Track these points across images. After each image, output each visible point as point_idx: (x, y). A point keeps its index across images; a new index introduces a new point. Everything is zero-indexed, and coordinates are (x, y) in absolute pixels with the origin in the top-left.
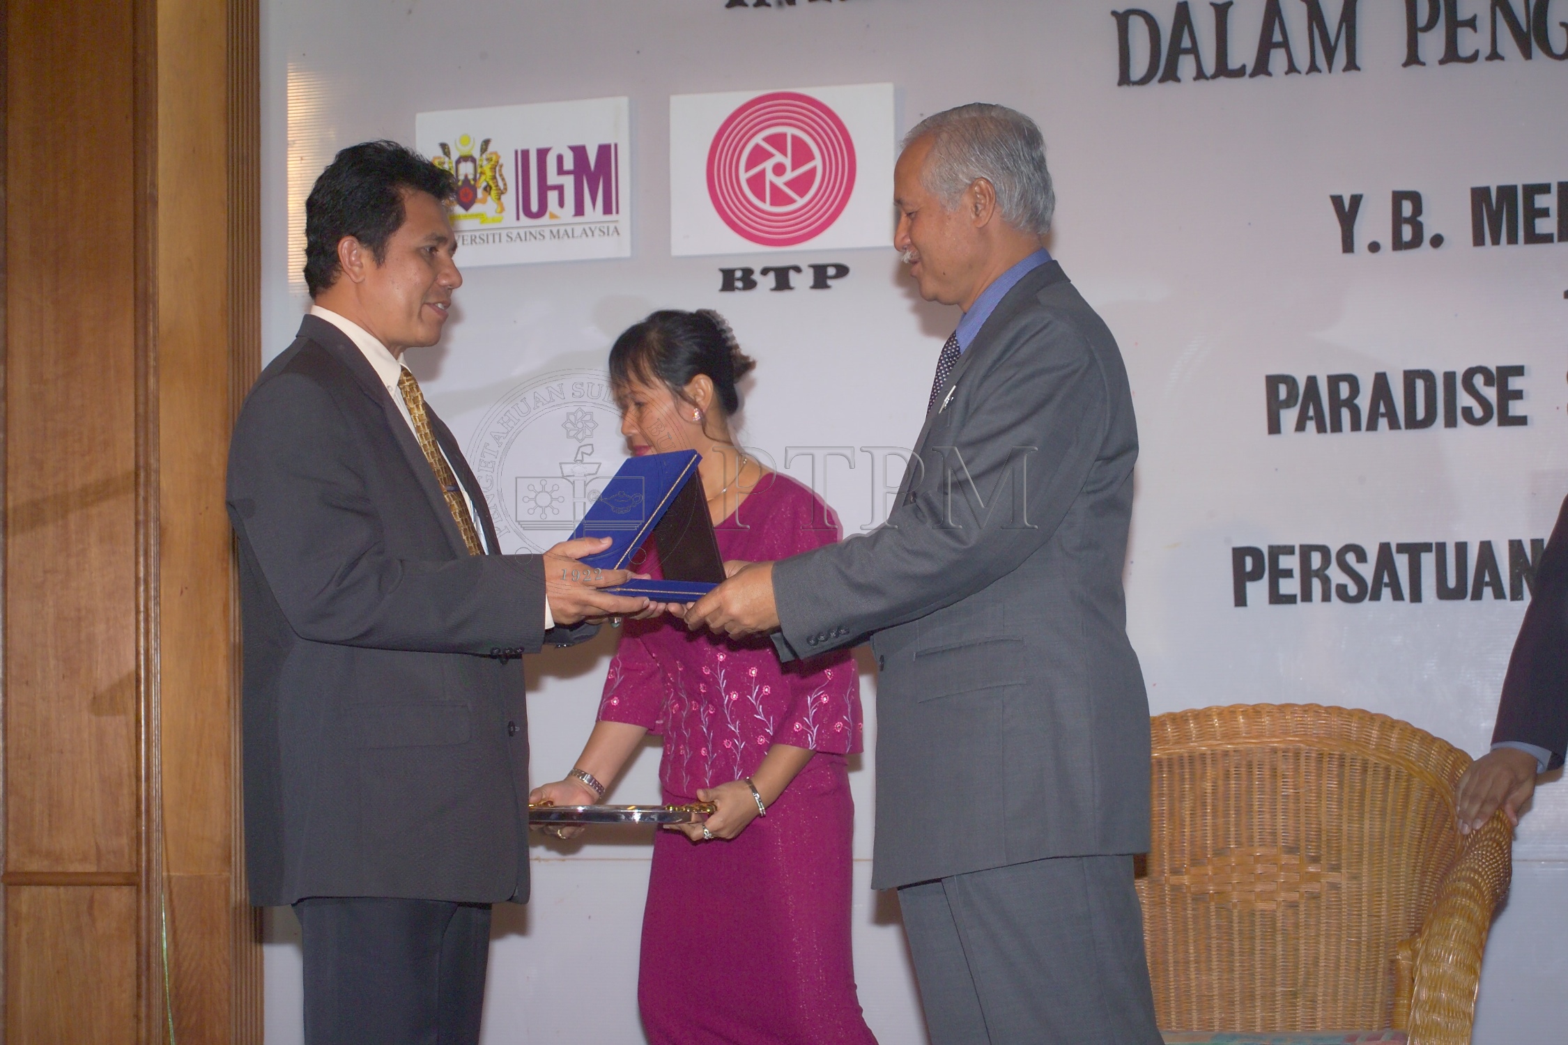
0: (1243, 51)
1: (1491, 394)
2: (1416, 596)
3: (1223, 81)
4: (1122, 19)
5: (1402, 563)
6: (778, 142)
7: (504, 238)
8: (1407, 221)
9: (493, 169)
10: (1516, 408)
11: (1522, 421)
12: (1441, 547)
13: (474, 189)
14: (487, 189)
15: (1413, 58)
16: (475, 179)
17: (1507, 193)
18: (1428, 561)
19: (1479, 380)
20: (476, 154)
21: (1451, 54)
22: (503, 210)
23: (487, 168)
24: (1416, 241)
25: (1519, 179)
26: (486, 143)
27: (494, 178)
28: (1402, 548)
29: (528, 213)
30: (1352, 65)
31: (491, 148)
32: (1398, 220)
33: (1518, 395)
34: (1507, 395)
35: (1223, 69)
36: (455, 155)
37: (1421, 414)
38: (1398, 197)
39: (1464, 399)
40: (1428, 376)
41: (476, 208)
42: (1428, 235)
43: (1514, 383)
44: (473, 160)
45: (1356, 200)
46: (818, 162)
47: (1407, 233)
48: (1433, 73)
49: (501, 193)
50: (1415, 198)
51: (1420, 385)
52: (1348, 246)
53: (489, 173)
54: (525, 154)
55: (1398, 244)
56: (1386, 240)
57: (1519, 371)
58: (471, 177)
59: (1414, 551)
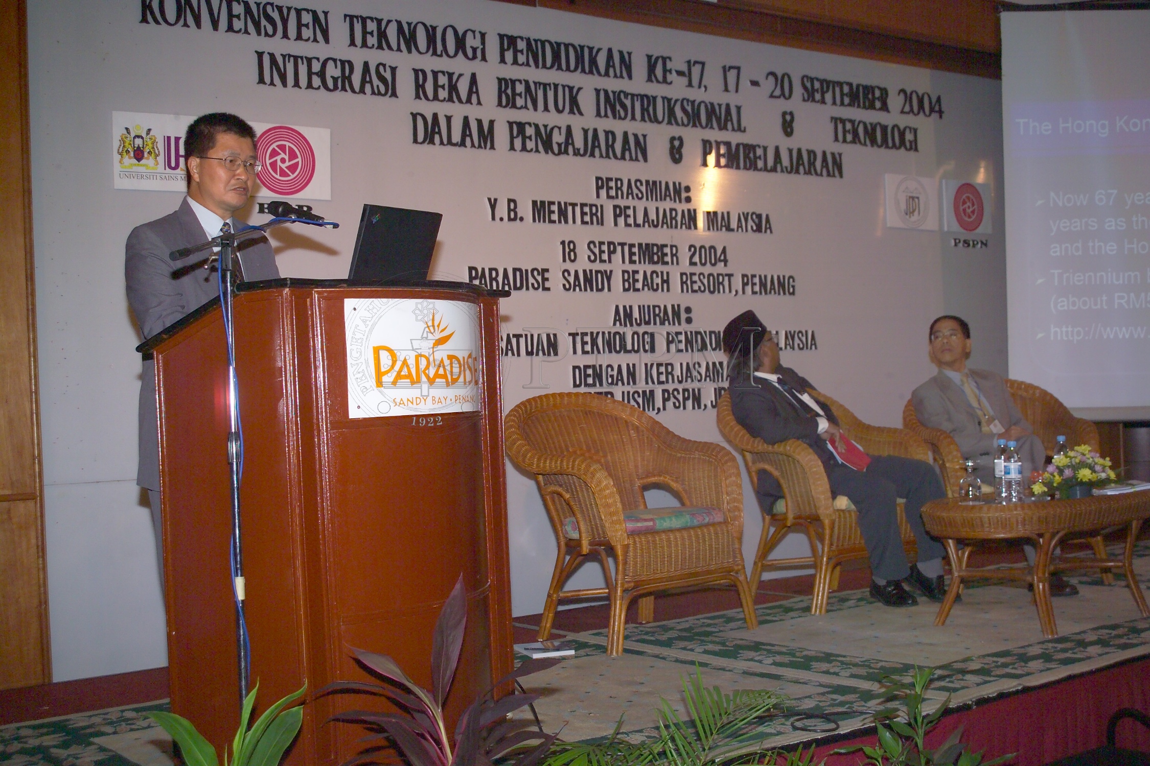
0: (456, 137)
1: (539, 278)
2: (519, 355)
3: (449, 146)
4: (414, 116)
5: (514, 341)
6: (282, 148)
7: (158, 177)
8: (512, 210)
9: (153, 143)
10: (547, 285)
11: (548, 289)
12: (526, 335)
13: (142, 152)
14: (150, 153)
15: (512, 148)
16: (143, 147)
17: (543, 203)
18: (522, 340)
19: (535, 273)
20: (144, 135)
21: (524, 148)
22: (158, 164)
23: (150, 142)
24: (515, 219)
25: (547, 199)
26: (149, 130)
27: (153, 148)
28: (514, 336)
29: (170, 167)
30: (492, 147)
31: (152, 133)
32: (509, 210)
33: (547, 279)
34: (545, 279)
35: (450, 142)
36: (133, 135)
37: (518, 285)
38: (510, 201)
39: (531, 280)
40: (520, 270)
41: (143, 162)
42: (519, 216)
43: (546, 275)
44: (142, 138)
45: (496, 200)
46: (299, 159)
47: (512, 216)
48: (518, 155)
49: (157, 156)
50: (514, 201)
51: (518, 274)
52: (493, 218)
53: (151, 146)
54: (169, 138)
55: (510, 219)
56: (506, 218)
57: (547, 270)
58: (141, 146)
59: (518, 336)
